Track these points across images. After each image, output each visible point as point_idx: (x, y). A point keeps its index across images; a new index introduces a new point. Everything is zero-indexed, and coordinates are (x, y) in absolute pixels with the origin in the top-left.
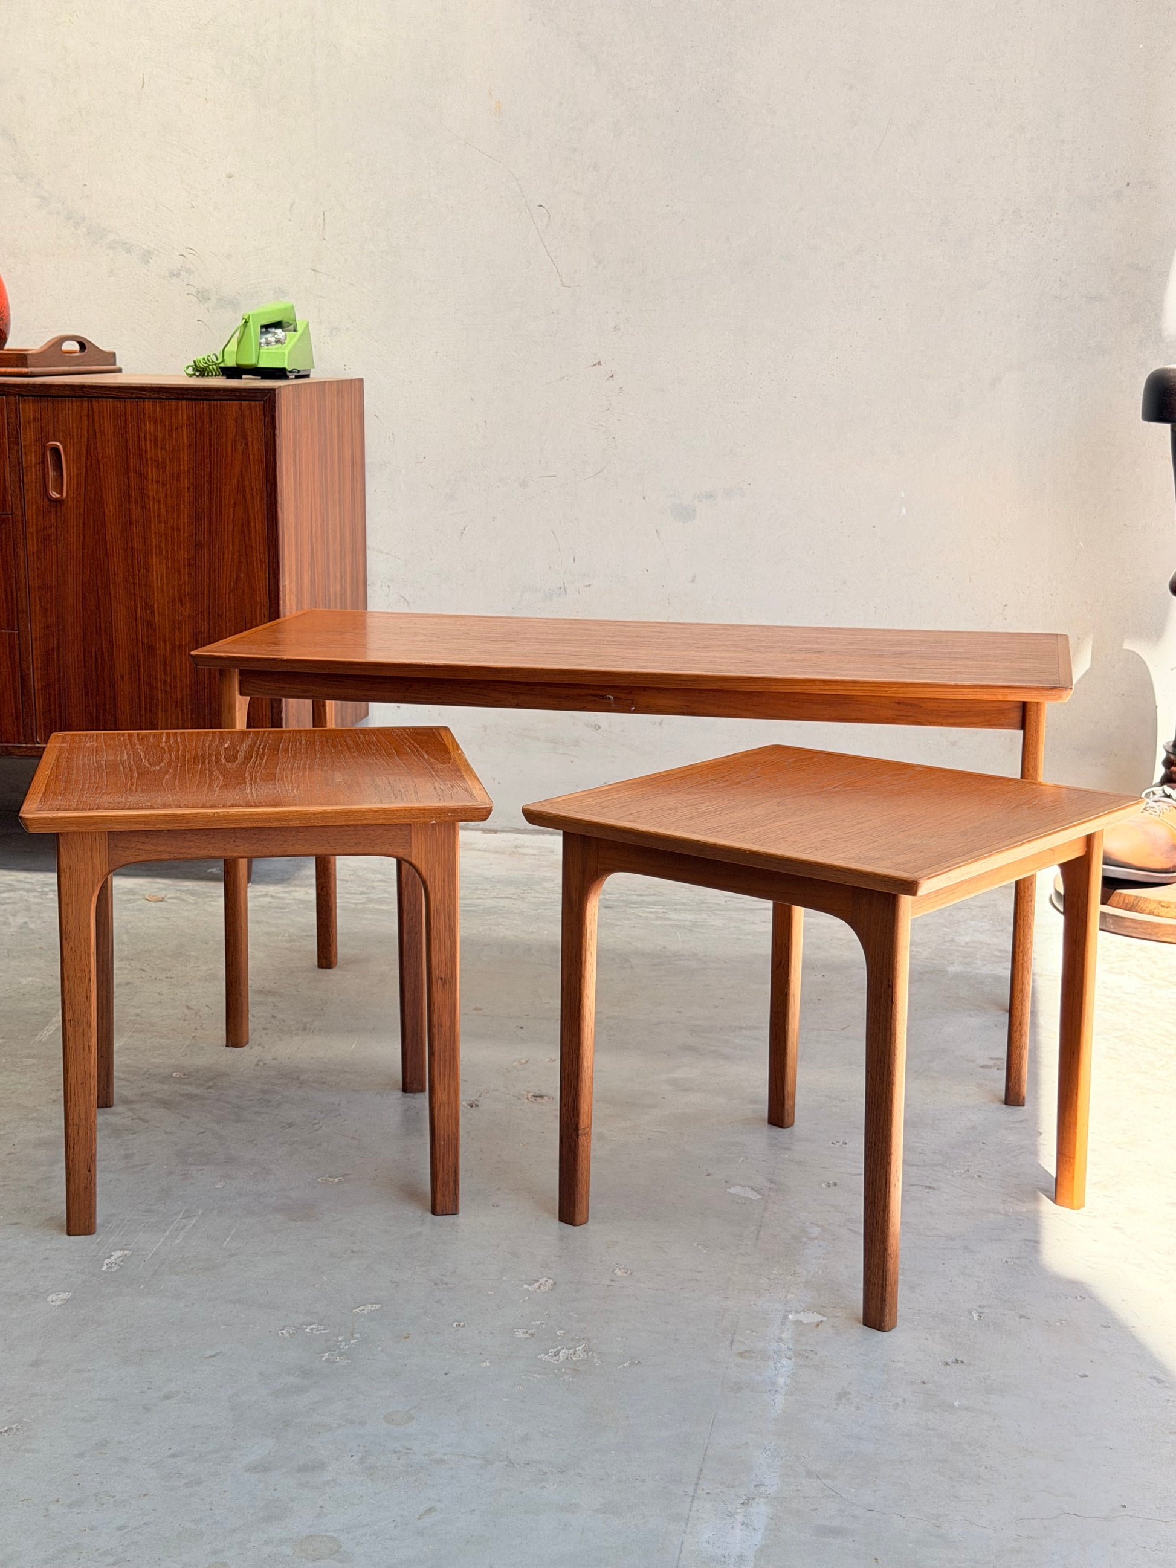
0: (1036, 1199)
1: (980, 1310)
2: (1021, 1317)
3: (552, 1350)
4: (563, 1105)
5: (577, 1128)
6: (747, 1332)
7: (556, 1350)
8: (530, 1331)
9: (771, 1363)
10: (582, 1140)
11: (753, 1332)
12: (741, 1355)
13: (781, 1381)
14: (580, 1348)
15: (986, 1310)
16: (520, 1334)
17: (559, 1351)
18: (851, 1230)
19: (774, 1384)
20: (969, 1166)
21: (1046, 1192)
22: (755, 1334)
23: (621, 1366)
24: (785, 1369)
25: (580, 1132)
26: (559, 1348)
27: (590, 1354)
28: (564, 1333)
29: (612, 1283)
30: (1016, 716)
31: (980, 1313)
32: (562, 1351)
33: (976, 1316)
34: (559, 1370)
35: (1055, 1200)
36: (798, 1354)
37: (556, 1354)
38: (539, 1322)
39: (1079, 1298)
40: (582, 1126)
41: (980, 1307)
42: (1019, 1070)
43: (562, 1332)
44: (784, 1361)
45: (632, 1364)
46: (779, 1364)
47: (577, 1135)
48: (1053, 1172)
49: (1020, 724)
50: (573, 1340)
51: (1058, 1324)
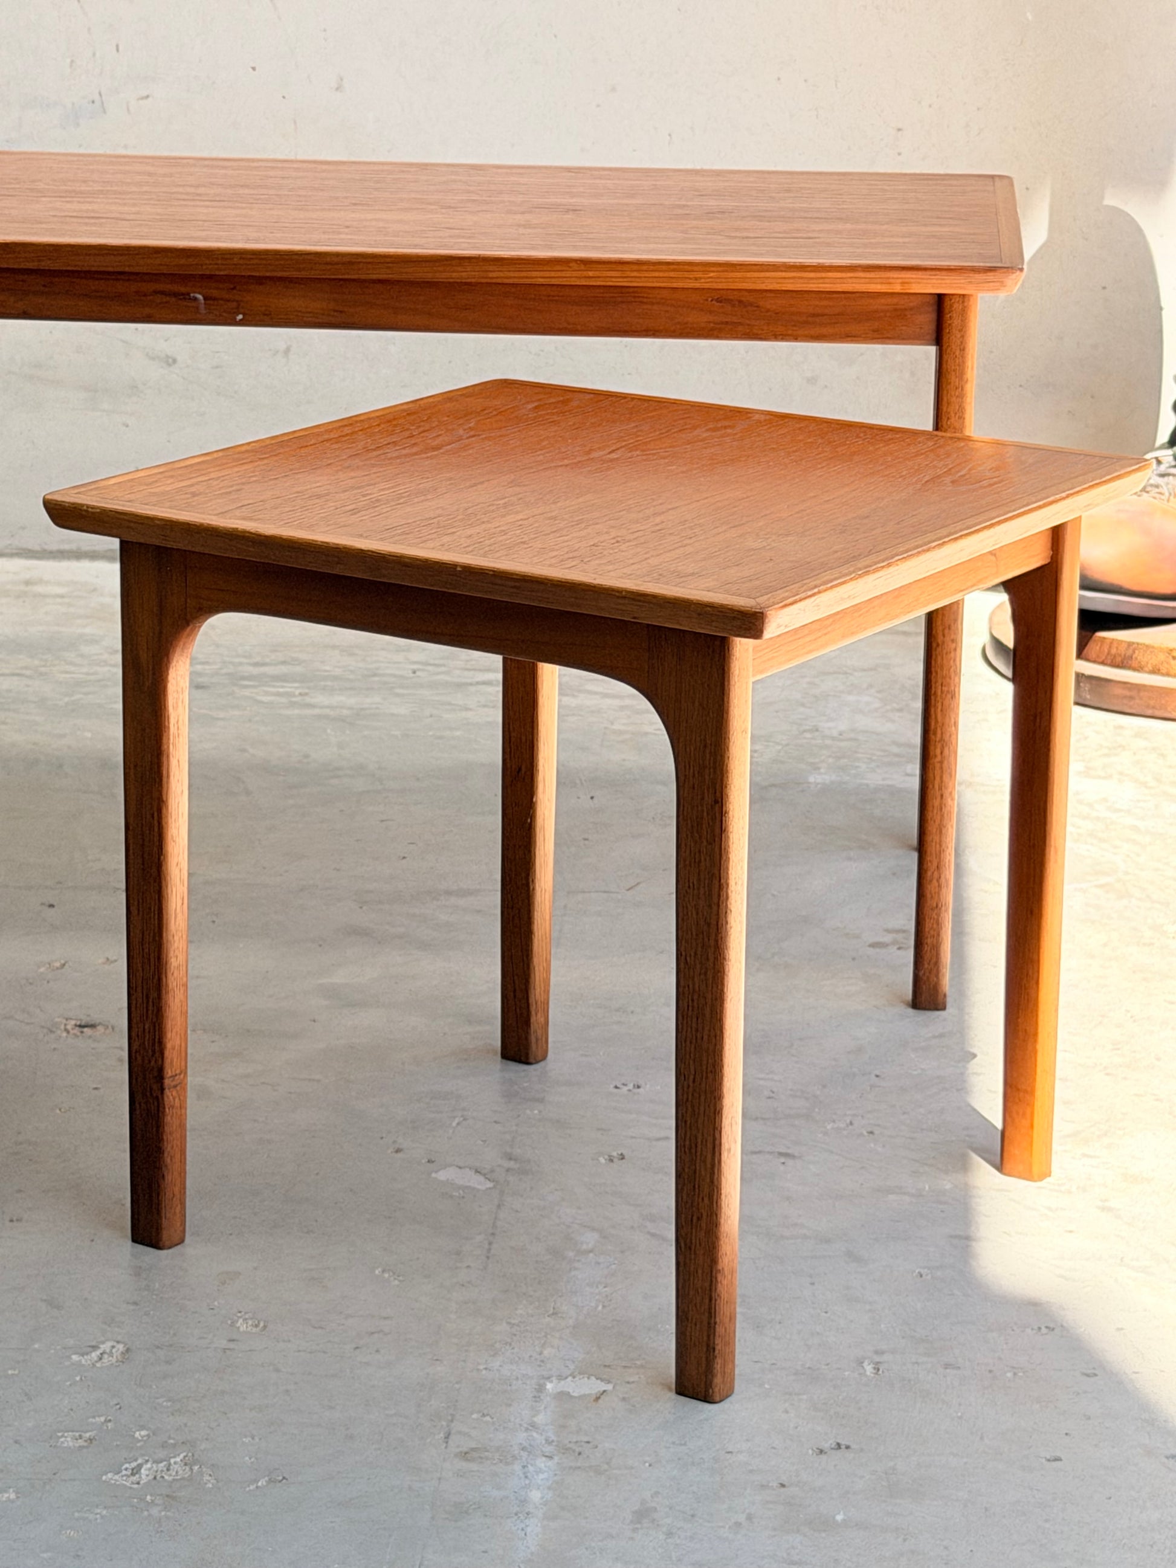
0: (967, 1166)
1: (877, 1359)
2: (947, 1366)
3: (127, 1465)
4: (134, 1034)
5: (160, 1076)
6: (475, 1416)
7: (134, 1464)
8: (88, 1435)
9: (517, 1467)
10: (170, 1096)
11: (484, 1415)
12: (465, 1456)
13: (535, 1496)
14: (178, 1459)
15: (885, 1357)
16: (68, 1441)
17: (140, 1466)
18: (653, 1235)
19: (524, 1502)
20: (854, 1115)
21: (984, 1153)
22: (488, 1418)
23: (252, 1487)
24: (541, 1476)
25: (167, 1082)
26: (140, 1461)
27: (196, 1468)
28: (148, 1436)
29: (232, 1345)
30: (926, 320)
31: (878, 1363)
32: (145, 1467)
33: (869, 1369)
34: (142, 1499)
35: (1000, 1168)
36: (565, 1450)
37: (135, 1471)
38: (102, 1419)
39: (1044, 1330)
40: (169, 1072)
41: (876, 1352)
42: (936, 948)
43: (144, 1433)
44: (541, 1463)
45: (270, 1481)
46: (531, 1468)
47: (162, 1090)
48: (997, 1120)
49: (934, 336)
50: (164, 1445)
51: (1009, 1375)
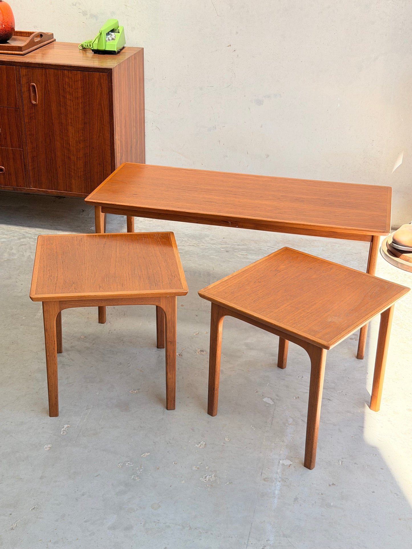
0: (364, 406)
1: (342, 460)
2: (355, 463)
3: (204, 476)
4: (210, 381)
5: (214, 389)
6: (267, 469)
7: (205, 476)
8: (197, 467)
9: (274, 484)
10: (216, 392)
11: (268, 469)
12: (264, 480)
13: (277, 492)
14: (213, 475)
15: (344, 460)
16: (194, 468)
17: (206, 476)
18: (302, 420)
19: (274, 494)
20: (343, 389)
21: (367, 402)
22: (269, 470)
23: (226, 484)
24: (278, 487)
25: (215, 390)
26: (206, 475)
27: (216, 478)
28: (208, 468)
29: (224, 445)
30: (370, 238)
31: (342, 461)
32: (207, 477)
33: (340, 463)
34: (206, 486)
35: (370, 407)
36: (283, 480)
37: (206, 477)
38: (200, 463)
39: (374, 455)
40: (215, 388)
41: (342, 458)
42: (362, 349)
43: (207, 467)
44: (278, 483)
45: (230, 483)
46: (276, 484)
48: (370, 393)
49: (371, 241)
50: (211, 471)
51: (367, 467)
